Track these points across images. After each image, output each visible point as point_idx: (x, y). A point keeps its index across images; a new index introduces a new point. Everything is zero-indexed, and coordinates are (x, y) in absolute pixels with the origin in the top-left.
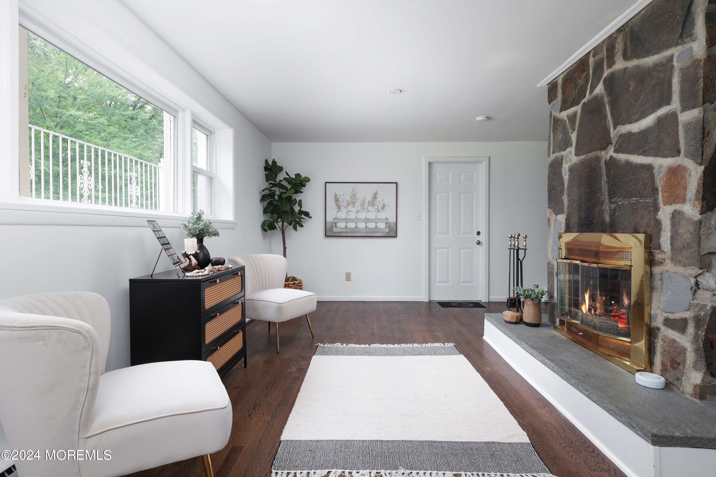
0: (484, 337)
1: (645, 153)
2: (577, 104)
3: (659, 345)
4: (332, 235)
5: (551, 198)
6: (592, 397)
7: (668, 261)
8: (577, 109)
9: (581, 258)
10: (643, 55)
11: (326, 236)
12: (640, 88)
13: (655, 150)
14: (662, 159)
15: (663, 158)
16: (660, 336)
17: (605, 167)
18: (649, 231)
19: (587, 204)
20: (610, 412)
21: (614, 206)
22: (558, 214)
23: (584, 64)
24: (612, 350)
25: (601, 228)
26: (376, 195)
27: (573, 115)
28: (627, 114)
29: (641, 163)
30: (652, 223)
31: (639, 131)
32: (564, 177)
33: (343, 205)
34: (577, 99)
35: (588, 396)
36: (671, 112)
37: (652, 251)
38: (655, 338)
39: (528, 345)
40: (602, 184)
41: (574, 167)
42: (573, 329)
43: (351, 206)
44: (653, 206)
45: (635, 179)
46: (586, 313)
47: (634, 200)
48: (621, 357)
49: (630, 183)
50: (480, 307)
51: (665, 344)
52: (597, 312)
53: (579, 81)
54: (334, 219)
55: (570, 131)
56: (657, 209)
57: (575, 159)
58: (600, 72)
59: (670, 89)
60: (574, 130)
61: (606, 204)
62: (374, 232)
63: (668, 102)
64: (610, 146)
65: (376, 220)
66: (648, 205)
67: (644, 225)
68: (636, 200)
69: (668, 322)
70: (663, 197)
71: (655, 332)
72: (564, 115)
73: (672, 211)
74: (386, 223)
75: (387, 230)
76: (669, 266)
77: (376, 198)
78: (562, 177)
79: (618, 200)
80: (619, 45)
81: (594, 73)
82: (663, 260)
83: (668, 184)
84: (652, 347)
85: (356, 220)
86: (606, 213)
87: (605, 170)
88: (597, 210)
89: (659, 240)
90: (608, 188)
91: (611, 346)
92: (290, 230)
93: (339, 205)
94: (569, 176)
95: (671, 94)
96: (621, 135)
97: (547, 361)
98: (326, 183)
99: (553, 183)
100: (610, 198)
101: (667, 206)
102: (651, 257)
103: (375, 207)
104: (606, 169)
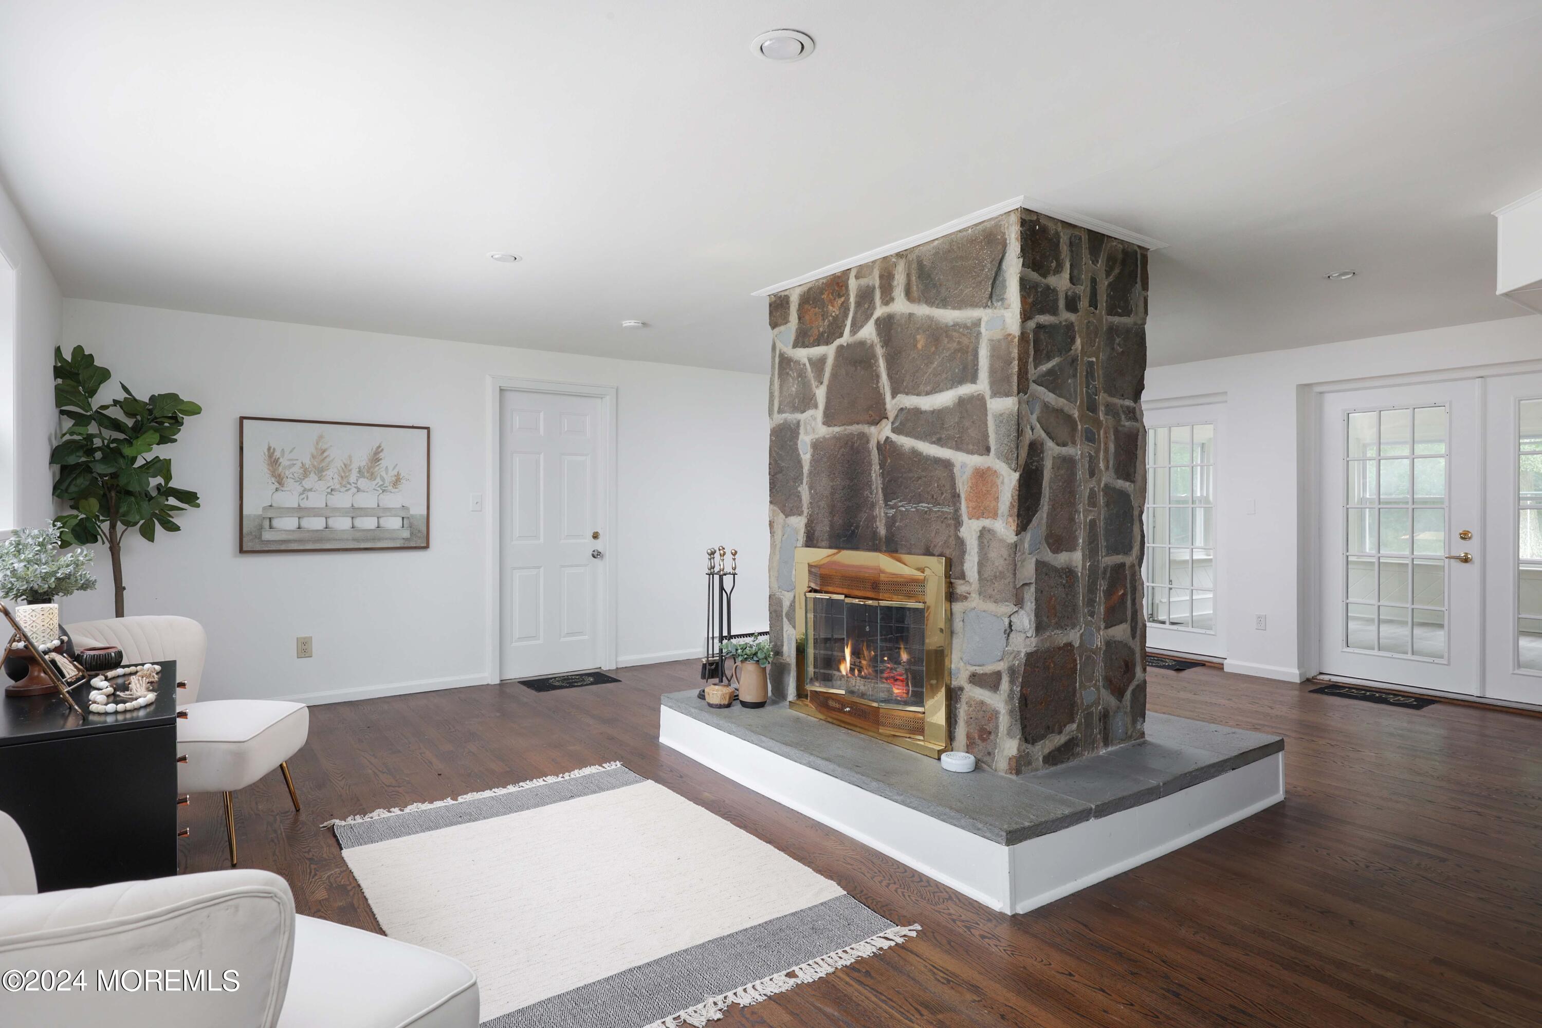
0: (663, 739)
1: (939, 442)
2: (828, 343)
3: (962, 711)
4: (258, 548)
5: (775, 486)
6: (911, 802)
7: (974, 595)
8: (829, 351)
9: (845, 591)
10: (938, 304)
11: (242, 551)
12: (933, 349)
13: (956, 441)
14: (965, 455)
15: (967, 453)
16: (964, 698)
17: (877, 451)
18: (948, 552)
19: (845, 504)
20: (942, 817)
21: (892, 511)
22: (790, 515)
23: (841, 285)
24: (899, 727)
25: (870, 543)
26: (379, 453)
27: (819, 360)
28: (913, 380)
29: (936, 456)
30: (952, 541)
31: (932, 409)
32: (802, 456)
33: (291, 476)
34: (828, 336)
35: (903, 803)
36: (977, 393)
37: (953, 581)
38: (956, 702)
39: (777, 741)
40: (871, 477)
41: (821, 442)
42: (832, 703)
43: (313, 477)
44: (953, 519)
45: (925, 477)
46: (847, 675)
47: (925, 507)
48: (912, 736)
49: (917, 481)
50: (611, 682)
51: (971, 709)
52: (863, 673)
53: (830, 308)
54: (264, 509)
55: (814, 383)
56: (958, 523)
57: (823, 431)
58: (869, 306)
59: (976, 363)
60: (822, 383)
61: (880, 508)
62: (374, 539)
63: (973, 378)
64: (885, 421)
65: (379, 512)
66: (946, 516)
67: (940, 543)
68: (928, 508)
69: (975, 679)
70: (968, 507)
71: (957, 693)
72: (803, 354)
73: (981, 528)
74: (403, 518)
75: (406, 534)
76: (975, 602)
77: (378, 460)
78: (799, 455)
79: (900, 504)
80: (899, 275)
81: (858, 304)
82: (967, 593)
83: (974, 490)
84: (952, 716)
85: (327, 512)
86: (880, 521)
87: (877, 456)
88: (864, 516)
89: (963, 566)
90: (883, 483)
91: (897, 722)
92: (132, 541)
93: (279, 475)
94: (813, 456)
95: (977, 369)
96: (902, 409)
97: (819, 762)
98: (242, 419)
99: (779, 462)
100: (886, 499)
101: (972, 520)
102: (951, 590)
103: (376, 482)
104: (879, 455)
